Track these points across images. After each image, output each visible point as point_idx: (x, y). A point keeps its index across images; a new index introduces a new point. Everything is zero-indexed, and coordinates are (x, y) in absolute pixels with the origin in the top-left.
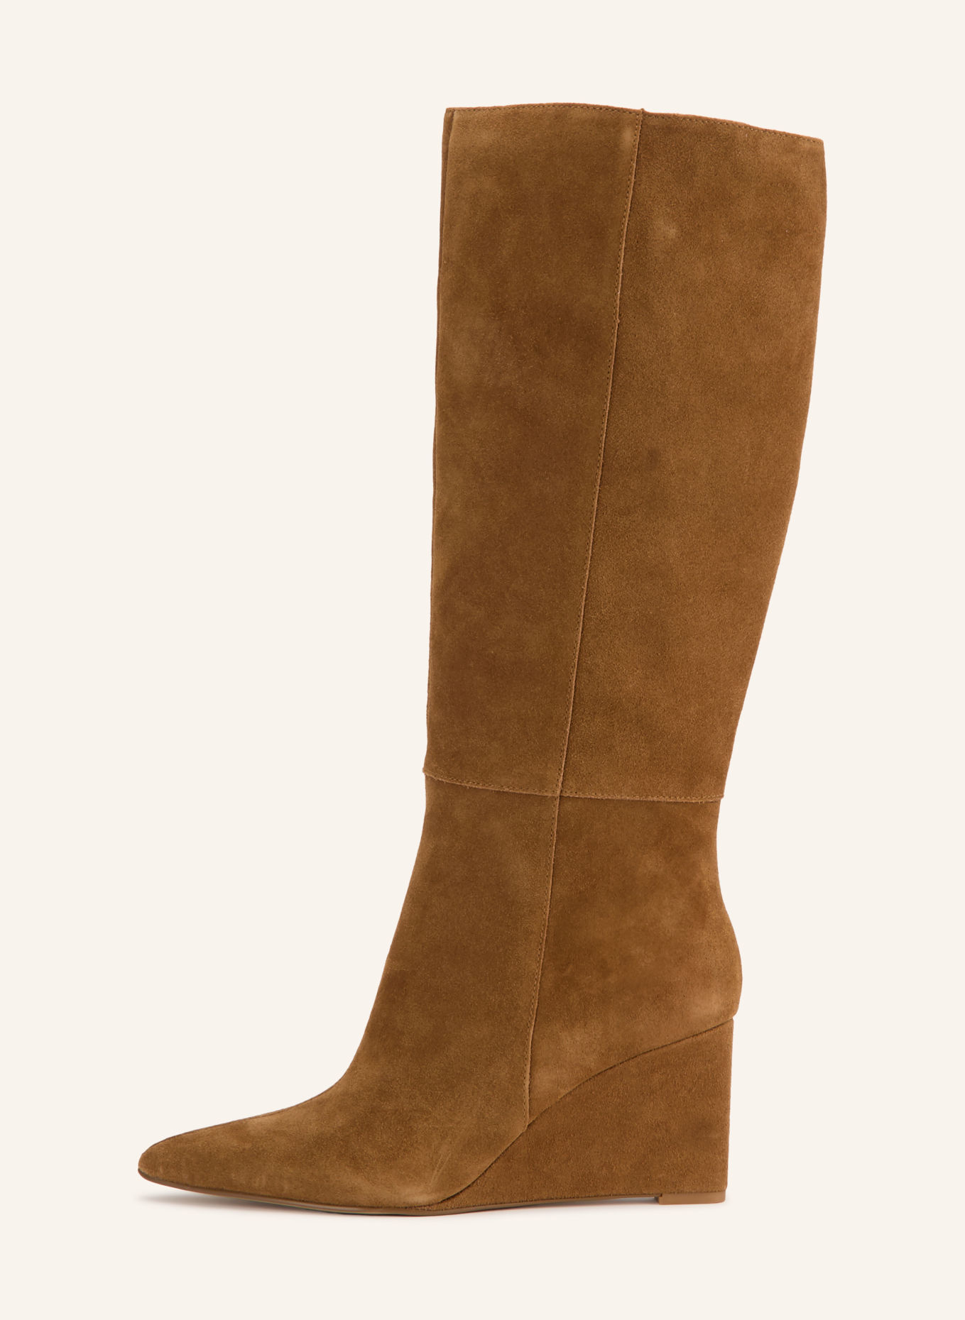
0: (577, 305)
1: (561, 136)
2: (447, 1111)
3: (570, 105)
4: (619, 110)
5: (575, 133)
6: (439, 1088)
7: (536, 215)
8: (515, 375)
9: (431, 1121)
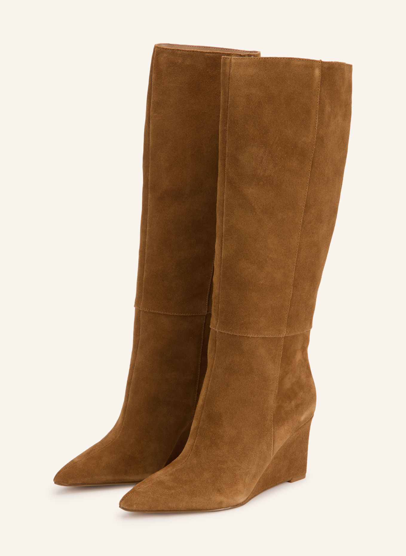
0: (300, 142)
1: (289, 71)
2: (246, 465)
3: (291, 58)
4: (312, 61)
5: (296, 70)
6: (242, 456)
7: (279, 104)
8: (273, 171)
9: (241, 470)
